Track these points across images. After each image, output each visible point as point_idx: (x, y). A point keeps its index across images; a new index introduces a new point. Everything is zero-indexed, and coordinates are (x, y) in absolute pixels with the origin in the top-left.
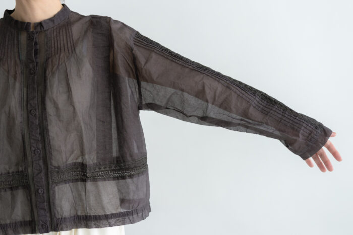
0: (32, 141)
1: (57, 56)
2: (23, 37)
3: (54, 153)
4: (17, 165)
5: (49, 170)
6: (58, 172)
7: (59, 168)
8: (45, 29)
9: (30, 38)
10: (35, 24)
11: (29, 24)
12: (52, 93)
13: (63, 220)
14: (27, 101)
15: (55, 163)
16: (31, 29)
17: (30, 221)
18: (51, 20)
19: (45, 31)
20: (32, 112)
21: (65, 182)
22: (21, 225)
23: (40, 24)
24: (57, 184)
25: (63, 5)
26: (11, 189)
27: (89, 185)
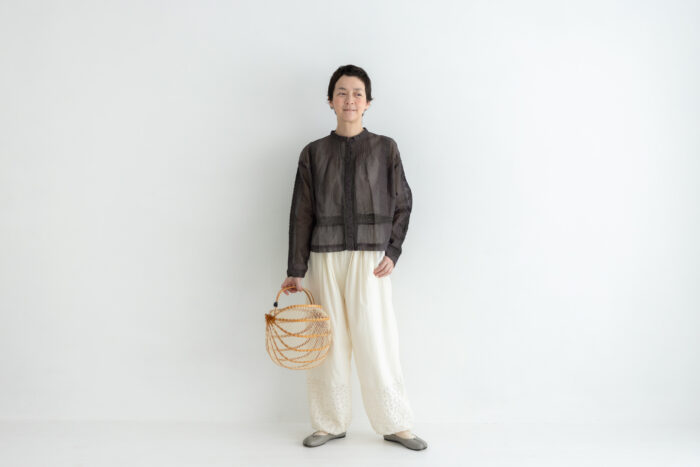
2: (343, 145)
6: (360, 218)
7: (361, 215)
9: (348, 146)
10: (350, 137)
11: (347, 137)
13: (361, 244)
15: (359, 212)
16: (348, 141)
17: (342, 244)
18: (359, 136)
21: (364, 223)
22: (337, 246)
24: (359, 224)
25: (364, 128)
26: (333, 225)
27: (376, 226)
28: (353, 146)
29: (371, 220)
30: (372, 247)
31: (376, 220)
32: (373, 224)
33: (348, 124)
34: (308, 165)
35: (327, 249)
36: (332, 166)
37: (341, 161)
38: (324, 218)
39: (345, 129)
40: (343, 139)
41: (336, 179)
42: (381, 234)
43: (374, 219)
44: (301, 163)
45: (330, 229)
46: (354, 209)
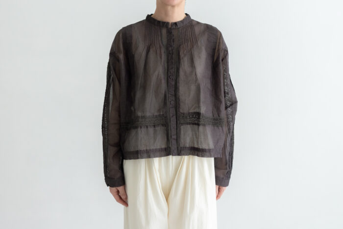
0: (170, 95)
1: (186, 44)
2: (164, 31)
3: (182, 104)
4: (159, 110)
5: (178, 114)
6: (183, 117)
7: (184, 114)
8: (179, 27)
9: (169, 32)
10: (172, 23)
11: (168, 23)
12: (184, 65)
13: (185, 148)
14: (168, 70)
15: (181, 111)
16: (170, 26)
17: (165, 148)
18: (182, 22)
19: (178, 28)
20: (171, 77)
21: (188, 124)
22: (159, 151)
23: (176, 23)
24: (182, 124)
25: (186, 14)
26: (154, 126)
27: (201, 128)
28: (174, 32)
29: (196, 119)
30: (197, 151)
31: (202, 121)
32: (198, 125)
33: (169, 8)
34: (121, 57)
35: (149, 154)
36: (152, 55)
37: (163, 50)
38: (143, 117)
39: (166, 14)
40: (162, 25)
41: (158, 71)
42: (208, 138)
43: (199, 118)
44: (113, 54)
45: (151, 130)
46: (177, 106)
